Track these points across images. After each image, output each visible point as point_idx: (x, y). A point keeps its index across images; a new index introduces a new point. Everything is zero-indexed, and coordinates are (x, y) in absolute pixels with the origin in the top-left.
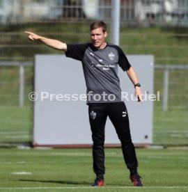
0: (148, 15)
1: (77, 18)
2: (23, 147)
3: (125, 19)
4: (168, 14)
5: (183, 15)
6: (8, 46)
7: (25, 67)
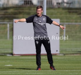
0: (57, 3)
1: (30, 5)
3: (48, 5)
4: (65, 3)
5: (71, 3)
6: (3, 16)
7: (9, 24)
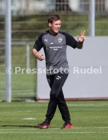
1: (65, 11)
2: (30, 101)
